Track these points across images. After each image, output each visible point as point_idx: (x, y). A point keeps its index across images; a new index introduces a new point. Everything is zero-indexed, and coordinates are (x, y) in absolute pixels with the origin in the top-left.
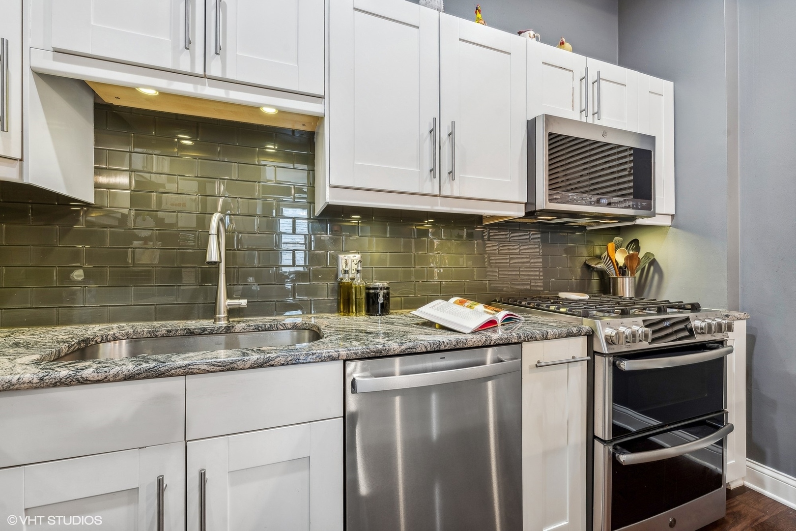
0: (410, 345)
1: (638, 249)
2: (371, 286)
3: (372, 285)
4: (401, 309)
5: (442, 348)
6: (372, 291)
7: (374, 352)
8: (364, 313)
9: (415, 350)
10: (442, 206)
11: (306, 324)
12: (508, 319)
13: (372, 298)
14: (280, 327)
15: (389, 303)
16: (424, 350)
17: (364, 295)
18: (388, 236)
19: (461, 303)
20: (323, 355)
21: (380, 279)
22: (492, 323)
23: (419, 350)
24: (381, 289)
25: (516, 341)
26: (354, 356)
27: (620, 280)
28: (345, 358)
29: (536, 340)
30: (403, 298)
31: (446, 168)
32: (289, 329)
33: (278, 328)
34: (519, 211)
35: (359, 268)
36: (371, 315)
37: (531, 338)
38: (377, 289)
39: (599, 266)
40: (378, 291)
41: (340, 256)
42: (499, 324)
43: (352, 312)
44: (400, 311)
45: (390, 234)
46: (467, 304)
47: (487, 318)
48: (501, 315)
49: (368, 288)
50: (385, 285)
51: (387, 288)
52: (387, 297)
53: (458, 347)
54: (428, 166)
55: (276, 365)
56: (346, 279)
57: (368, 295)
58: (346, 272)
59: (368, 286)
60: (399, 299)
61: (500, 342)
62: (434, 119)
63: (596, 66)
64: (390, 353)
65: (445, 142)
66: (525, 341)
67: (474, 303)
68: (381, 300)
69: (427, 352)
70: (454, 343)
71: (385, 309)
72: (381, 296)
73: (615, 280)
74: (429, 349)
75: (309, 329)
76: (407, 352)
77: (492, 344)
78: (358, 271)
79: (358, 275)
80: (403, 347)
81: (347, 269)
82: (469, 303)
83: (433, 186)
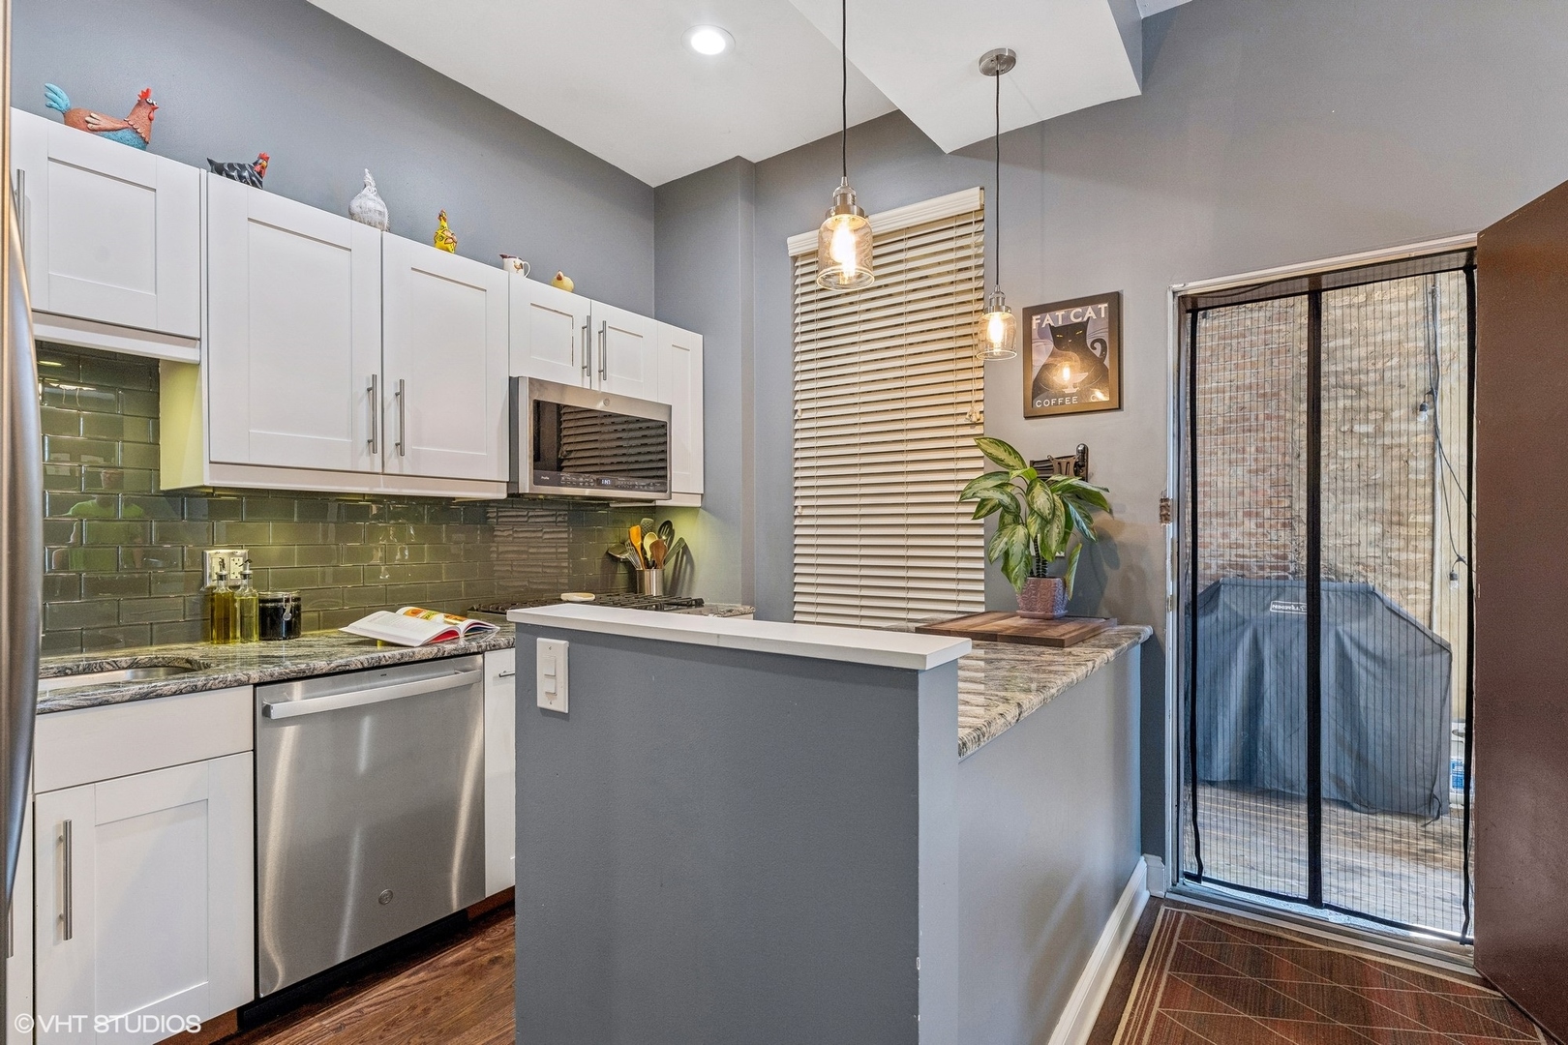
0: (342, 662)
1: (671, 533)
2: (269, 597)
3: (270, 595)
4: (319, 629)
5: (383, 663)
6: (269, 605)
7: (295, 672)
8: (256, 637)
9: (348, 668)
10: (386, 487)
11: (156, 658)
12: (473, 630)
13: (271, 615)
14: (107, 666)
15: (300, 623)
16: (360, 667)
17: (255, 612)
18: (296, 519)
19: (415, 613)
20: (229, 679)
21: (284, 586)
22: (450, 635)
23: (352, 667)
24: (287, 600)
25: (476, 650)
26: (269, 679)
27: (647, 573)
28: (257, 681)
29: (500, 649)
30: (321, 613)
31: (392, 438)
32: (124, 668)
33: (102, 669)
34: (498, 491)
35: (248, 572)
36: (270, 640)
37: (494, 646)
38: (280, 600)
39: (623, 557)
40: (283, 604)
41: (208, 552)
42: (461, 635)
43: (235, 637)
44: (318, 632)
45: (299, 517)
46: (421, 615)
47: (445, 628)
48: (463, 625)
49: (263, 601)
50: (294, 594)
51: (297, 599)
52: (296, 611)
53: (402, 661)
54: (364, 435)
55: (166, 696)
56: (222, 588)
57: (263, 612)
58: (221, 577)
59: (262, 597)
60: (316, 614)
61: (456, 653)
62: (374, 377)
63: (603, 311)
64: (316, 672)
65: (390, 404)
66: (486, 650)
67: (433, 612)
68: (287, 616)
69: (364, 669)
70: (398, 657)
71: (293, 630)
72: (288, 610)
73: (642, 572)
74: (366, 665)
75: (164, 666)
76: (337, 670)
77: (446, 655)
78: (245, 576)
79: (245, 582)
80: (332, 665)
81: (224, 573)
82: (425, 613)
83: (372, 463)
